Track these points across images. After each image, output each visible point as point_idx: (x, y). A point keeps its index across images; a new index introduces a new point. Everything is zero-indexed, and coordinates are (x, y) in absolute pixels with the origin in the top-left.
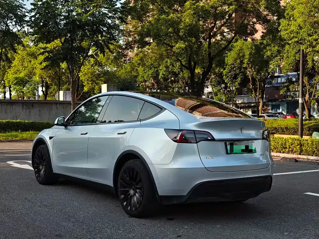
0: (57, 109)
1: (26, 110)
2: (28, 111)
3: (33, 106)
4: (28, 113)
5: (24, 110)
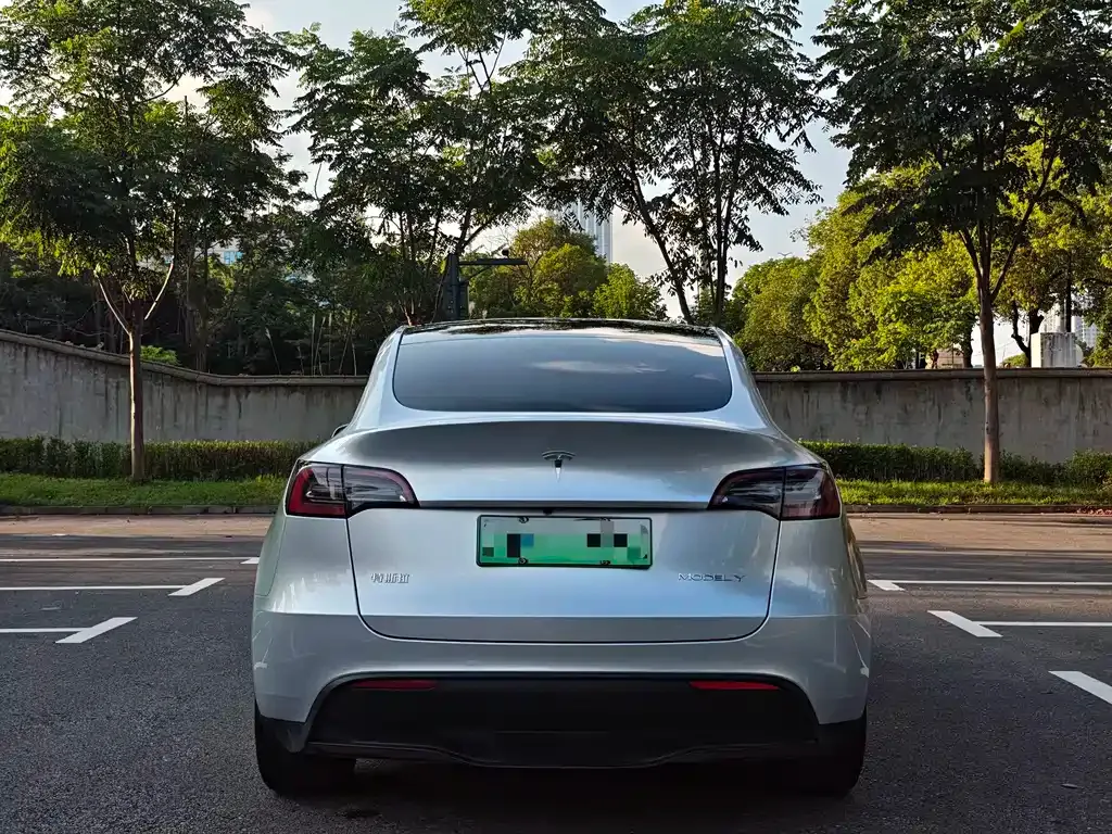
0: (971, 399)
1: (856, 405)
2: (862, 408)
3: (879, 392)
4: (862, 417)
5: (850, 406)
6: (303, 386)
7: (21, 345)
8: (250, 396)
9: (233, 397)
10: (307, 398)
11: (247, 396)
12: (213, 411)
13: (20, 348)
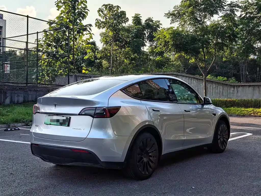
6: (252, 85)
7: (190, 77)
8: (240, 88)
9: (236, 88)
10: (253, 88)
11: (239, 88)
12: (231, 92)
13: (190, 78)
